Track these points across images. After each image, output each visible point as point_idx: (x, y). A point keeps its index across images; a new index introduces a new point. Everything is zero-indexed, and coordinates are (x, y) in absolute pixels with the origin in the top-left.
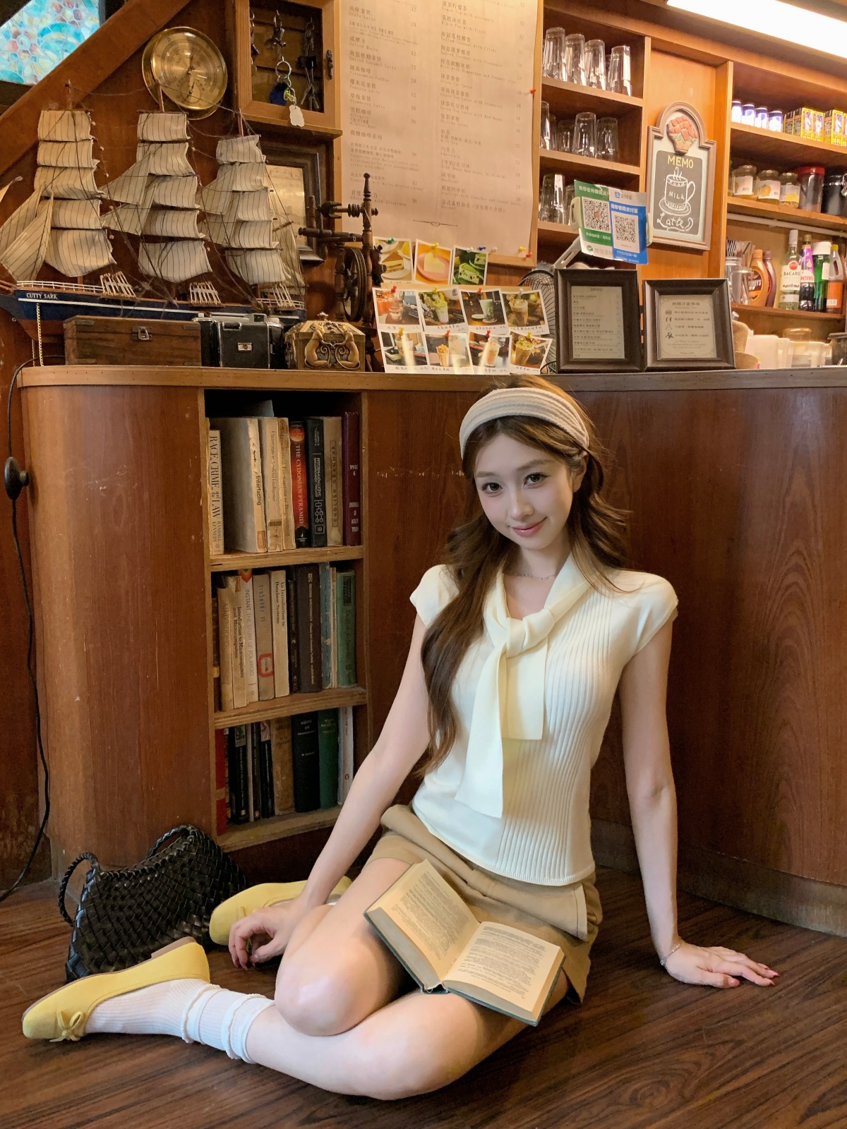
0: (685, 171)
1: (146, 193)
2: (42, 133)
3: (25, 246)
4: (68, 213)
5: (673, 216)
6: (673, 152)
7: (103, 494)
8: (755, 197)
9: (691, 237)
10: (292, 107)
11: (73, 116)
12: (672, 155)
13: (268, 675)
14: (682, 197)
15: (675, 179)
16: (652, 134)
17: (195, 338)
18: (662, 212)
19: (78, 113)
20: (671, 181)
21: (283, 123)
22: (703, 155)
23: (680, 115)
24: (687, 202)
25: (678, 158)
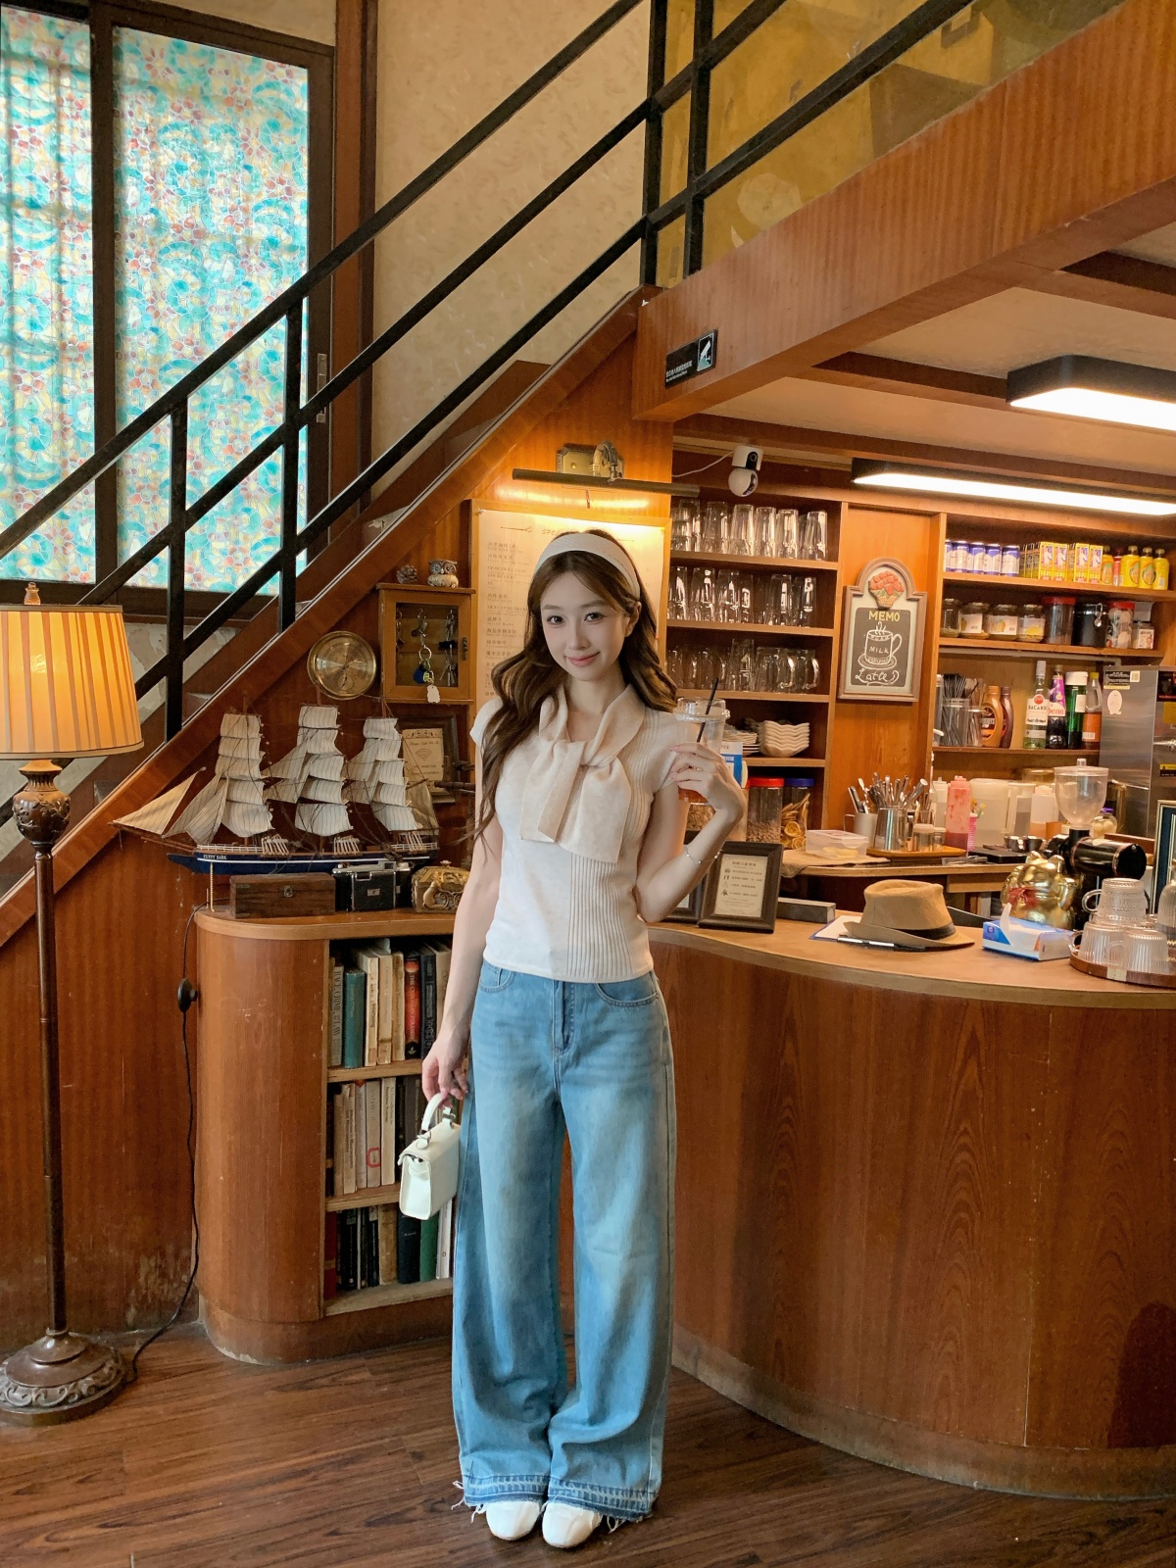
0: (891, 626)
1: (303, 767)
2: (223, 732)
3: (205, 818)
4: (239, 792)
5: (874, 671)
6: (876, 607)
7: (247, 1020)
8: (986, 634)
9: (897, 690)
10: (429, 688)
11: (247, 719)
12: (874, 610)
13: (376, 1166)
14: (886, 651)
15: (878, 633)
16: (850, 593)
17: (331, 891)
18: (861, 668)
19: (250, 717)
20: (873, 636)
21: (420, 701)
22: (912, 607)
23: (884, 570)
24: (890, 656)
25: (881, 612)
